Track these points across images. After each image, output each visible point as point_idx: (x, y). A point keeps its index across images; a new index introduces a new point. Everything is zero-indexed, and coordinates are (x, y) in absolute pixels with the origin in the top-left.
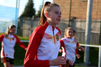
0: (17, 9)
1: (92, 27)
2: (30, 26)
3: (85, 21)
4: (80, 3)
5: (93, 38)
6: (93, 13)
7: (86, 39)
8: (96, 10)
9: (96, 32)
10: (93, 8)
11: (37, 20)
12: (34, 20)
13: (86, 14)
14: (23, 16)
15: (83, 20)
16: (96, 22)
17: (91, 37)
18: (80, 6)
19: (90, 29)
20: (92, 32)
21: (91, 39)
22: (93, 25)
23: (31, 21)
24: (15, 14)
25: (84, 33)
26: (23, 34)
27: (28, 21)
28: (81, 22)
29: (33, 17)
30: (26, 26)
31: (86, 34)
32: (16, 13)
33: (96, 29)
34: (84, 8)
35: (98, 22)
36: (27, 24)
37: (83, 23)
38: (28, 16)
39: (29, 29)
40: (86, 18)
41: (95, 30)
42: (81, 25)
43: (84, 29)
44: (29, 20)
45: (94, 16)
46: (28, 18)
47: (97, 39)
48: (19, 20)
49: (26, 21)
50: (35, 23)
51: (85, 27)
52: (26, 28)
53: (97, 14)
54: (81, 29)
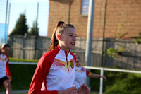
0: (7, 26)
1: (93, 47)
2: (22, 46)
3: (85, 40)
4: (80, 19)
5: (94, 59)
6: (95, 31)
7: (86, 60)
8: (98, 27)
9: (97, 52)
10: (94, 24)
11: (30, 39)
12: (26, 39)
13: (86, 32)
14: (13, 34)
15: (83, 38)
16: (98, 41)
17: (92, 58)
18: (80, 22)
19: (91, 49)
20: (93, 52)
21: (92, 61)
22: (94, 44)
23: (24, 39)
24: (4, 31)
25: (84, 53)
26: (14, 55)
27: (20, 40)
28: (81, 40)
29: (26, 34)
30: (17, 46)
31: (86, 55)
32: (6, 30)
33: (98, 49)
34: (84, 25)
35: (100, 41)
36: (18, 42)
37: (83, 42)
38: (19, 34)
39: (21, 49)
40: (86, 37)
41: (96, 50)
42: (81, 45)
43: (84, 48)
44: (21, 38)
45: (95, 34)
46: (20, 36)
47: (99, 60)
48: (8, 38)
49: (17, 40)
50: (28, 41)
51: (85, 46)
52: (17, 47)
53: (99, 32)
54: (80, 49)
